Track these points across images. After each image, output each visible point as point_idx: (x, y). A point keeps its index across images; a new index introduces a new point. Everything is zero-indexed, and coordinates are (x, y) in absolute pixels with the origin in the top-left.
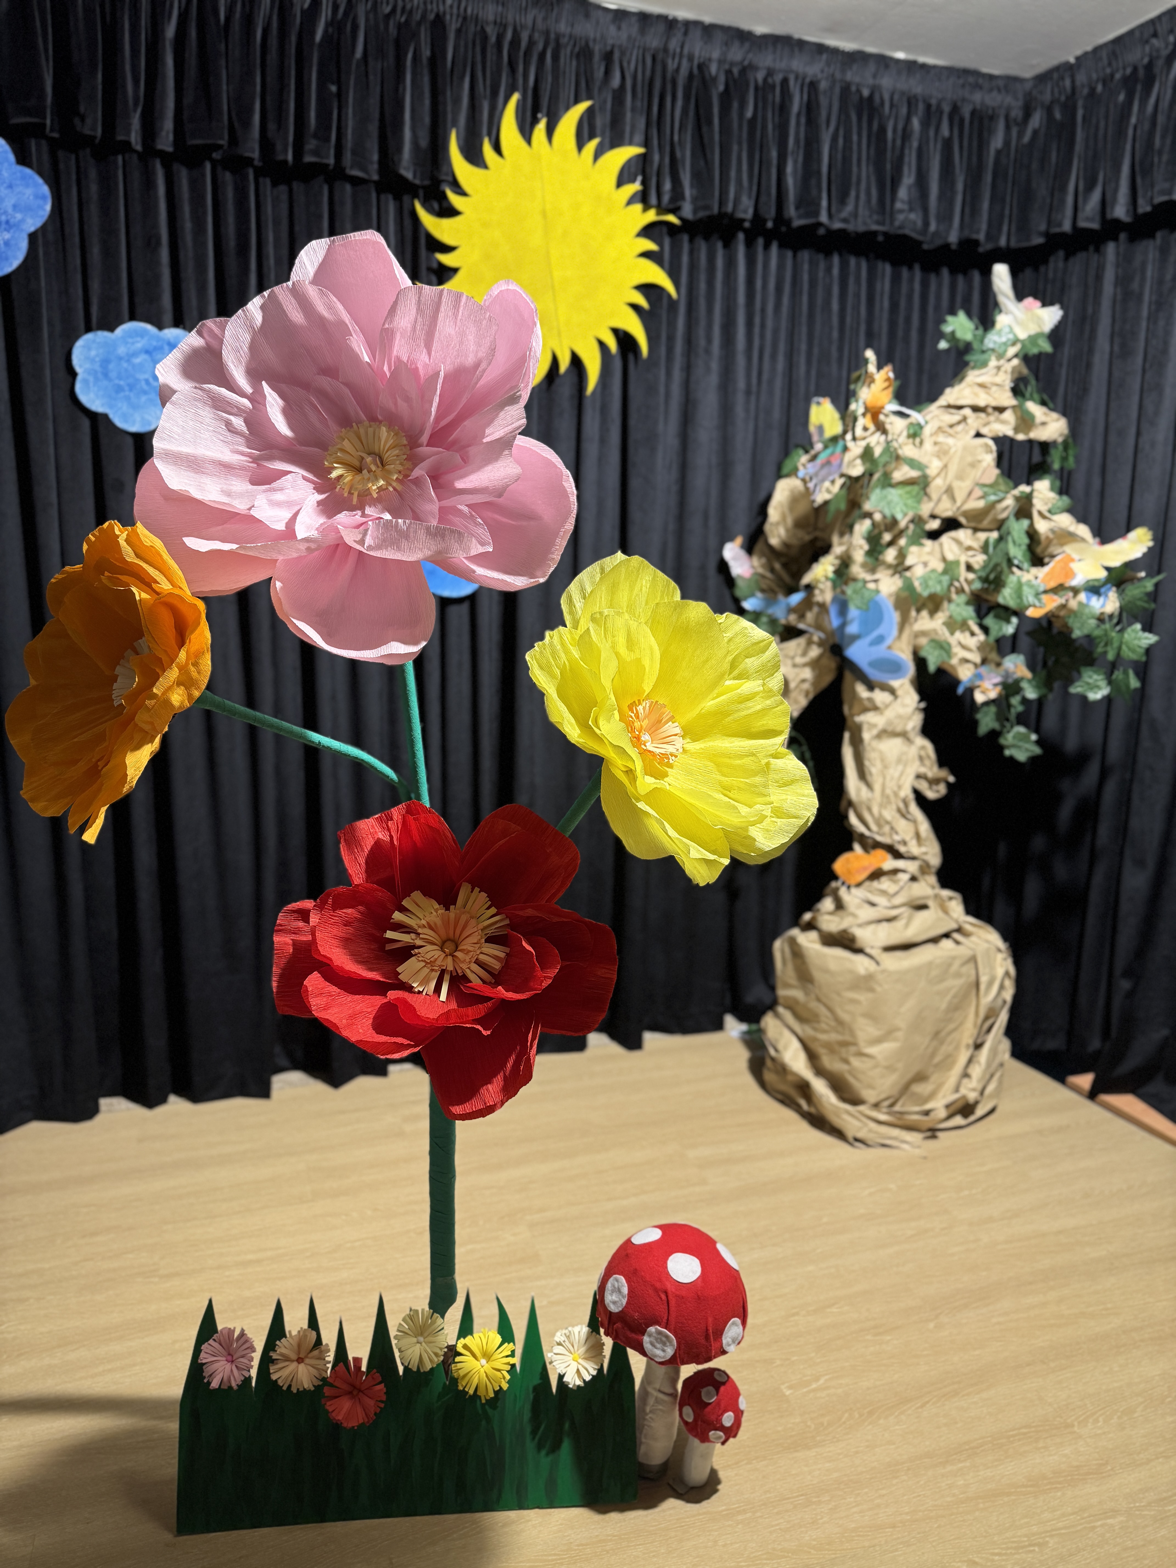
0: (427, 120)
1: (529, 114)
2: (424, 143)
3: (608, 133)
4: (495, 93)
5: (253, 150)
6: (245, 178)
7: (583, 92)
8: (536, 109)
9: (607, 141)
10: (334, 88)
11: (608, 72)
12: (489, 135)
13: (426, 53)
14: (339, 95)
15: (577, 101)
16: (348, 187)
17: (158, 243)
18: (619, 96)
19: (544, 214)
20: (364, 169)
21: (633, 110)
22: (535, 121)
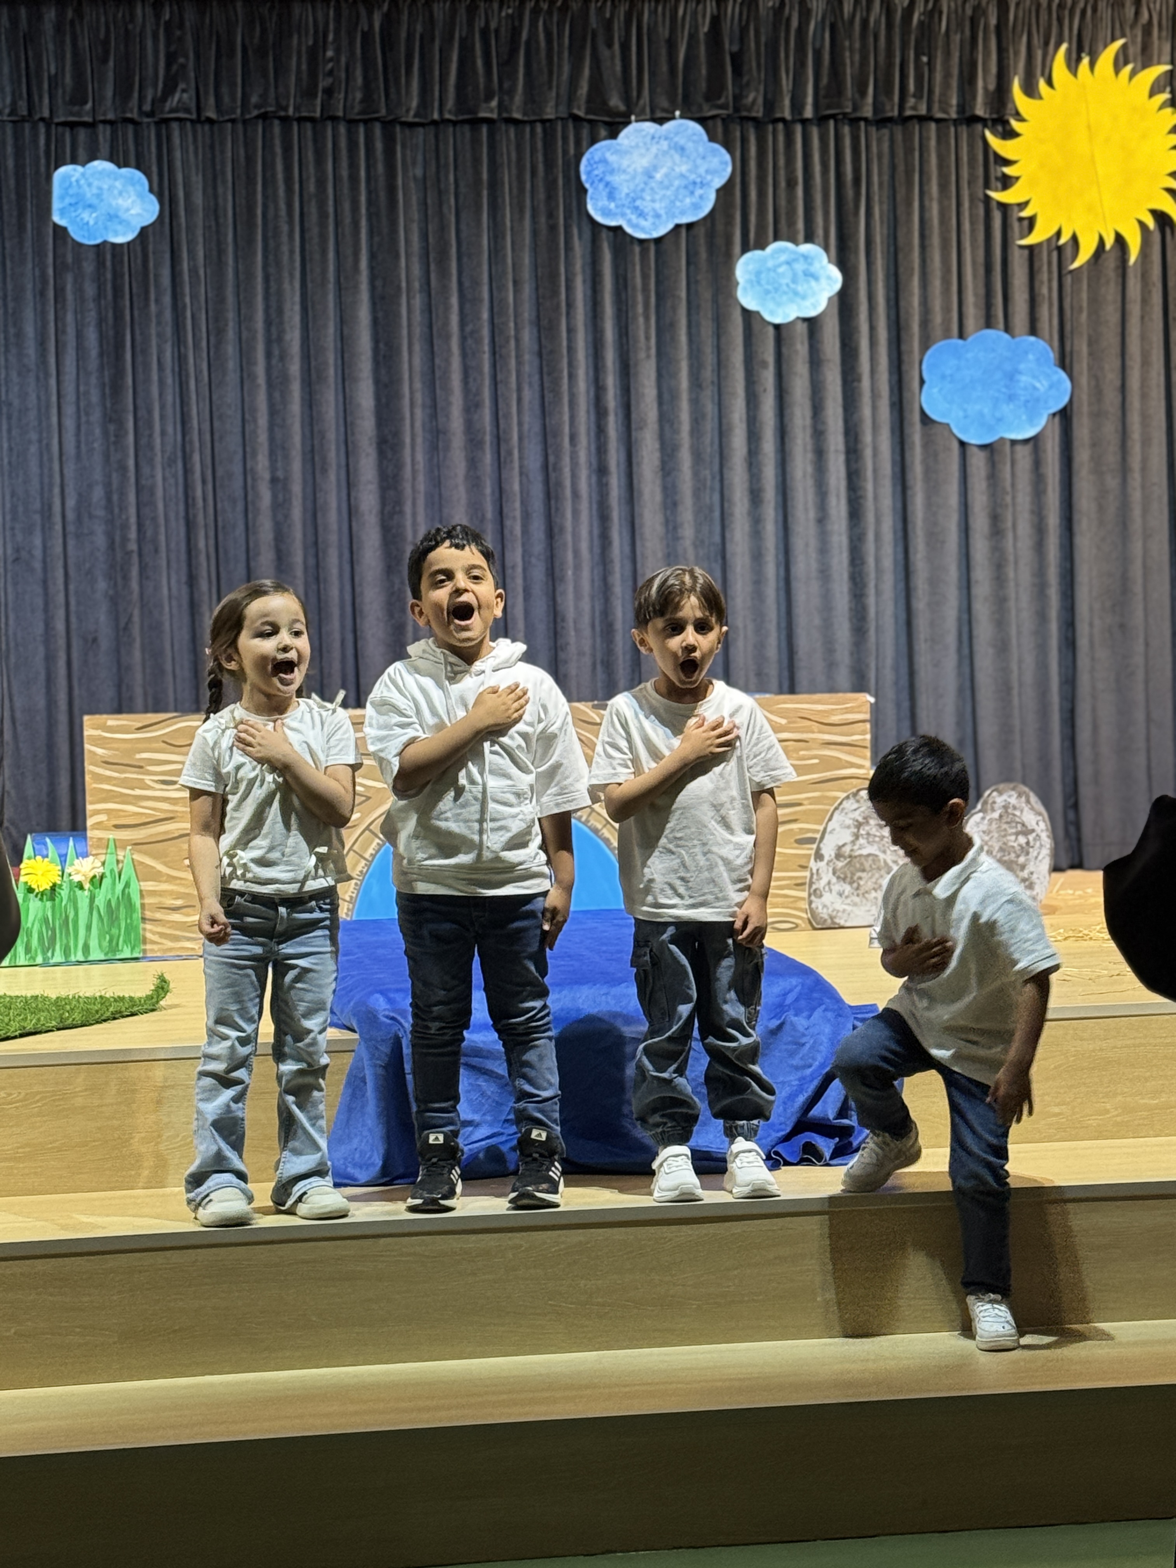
0: (994, 69)
1: (1074, 56)
2: (992, 87)
3: (1139, 58)
4: (1046, 43)
5: (868, 111)
6: (859, 128)
7: (1118, 32)
8: (1080, 49)
9: (1139, 65)
10: (925, 59)
11: (1137, 13)
12: (1043, 75)
13: (993, 21)
14: (929, 63)
15: (1113, 39)
16: (933, 126)
17: (796, 183)
18: (1147, 30)
19: (1089, 127)
20: (945, 111)
21: (1160, 38)
22: (1079, 59)
